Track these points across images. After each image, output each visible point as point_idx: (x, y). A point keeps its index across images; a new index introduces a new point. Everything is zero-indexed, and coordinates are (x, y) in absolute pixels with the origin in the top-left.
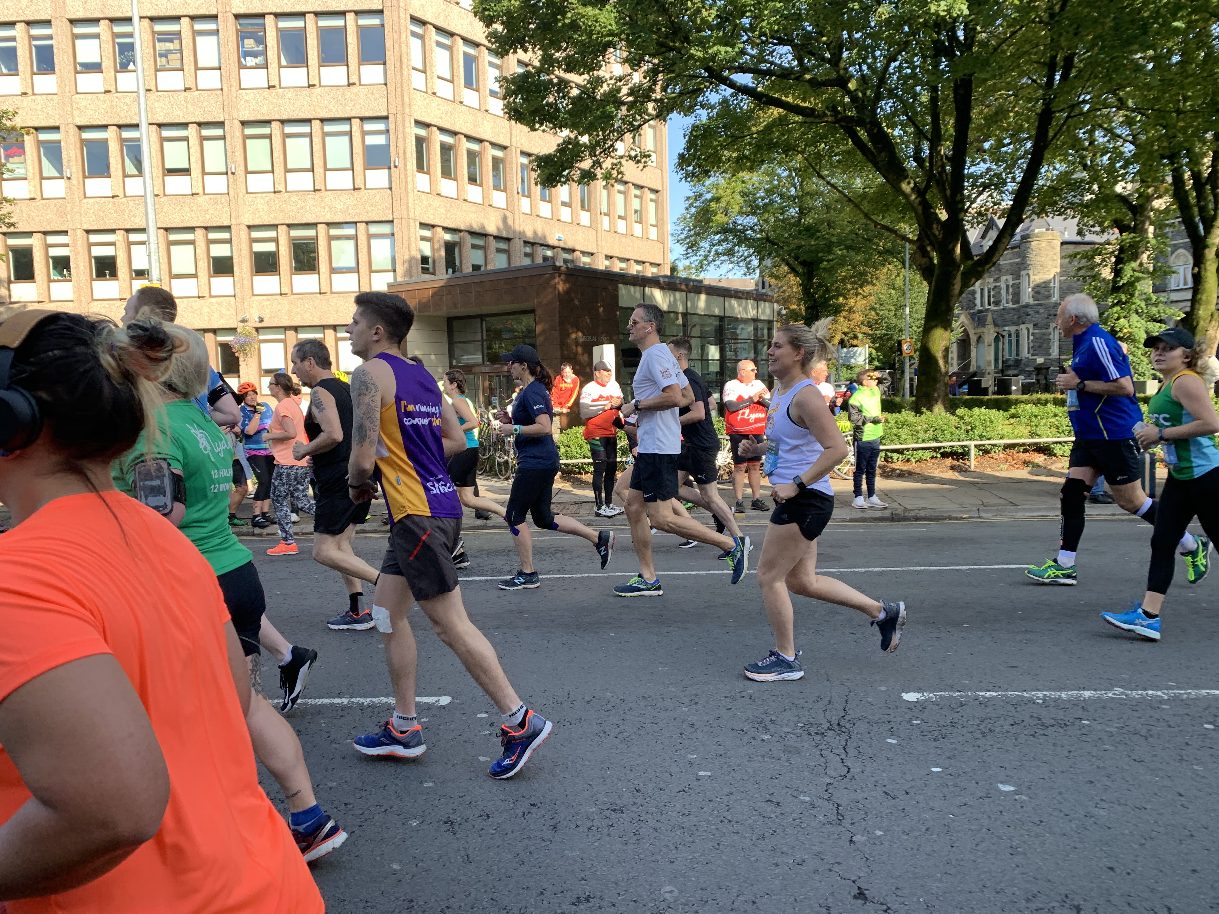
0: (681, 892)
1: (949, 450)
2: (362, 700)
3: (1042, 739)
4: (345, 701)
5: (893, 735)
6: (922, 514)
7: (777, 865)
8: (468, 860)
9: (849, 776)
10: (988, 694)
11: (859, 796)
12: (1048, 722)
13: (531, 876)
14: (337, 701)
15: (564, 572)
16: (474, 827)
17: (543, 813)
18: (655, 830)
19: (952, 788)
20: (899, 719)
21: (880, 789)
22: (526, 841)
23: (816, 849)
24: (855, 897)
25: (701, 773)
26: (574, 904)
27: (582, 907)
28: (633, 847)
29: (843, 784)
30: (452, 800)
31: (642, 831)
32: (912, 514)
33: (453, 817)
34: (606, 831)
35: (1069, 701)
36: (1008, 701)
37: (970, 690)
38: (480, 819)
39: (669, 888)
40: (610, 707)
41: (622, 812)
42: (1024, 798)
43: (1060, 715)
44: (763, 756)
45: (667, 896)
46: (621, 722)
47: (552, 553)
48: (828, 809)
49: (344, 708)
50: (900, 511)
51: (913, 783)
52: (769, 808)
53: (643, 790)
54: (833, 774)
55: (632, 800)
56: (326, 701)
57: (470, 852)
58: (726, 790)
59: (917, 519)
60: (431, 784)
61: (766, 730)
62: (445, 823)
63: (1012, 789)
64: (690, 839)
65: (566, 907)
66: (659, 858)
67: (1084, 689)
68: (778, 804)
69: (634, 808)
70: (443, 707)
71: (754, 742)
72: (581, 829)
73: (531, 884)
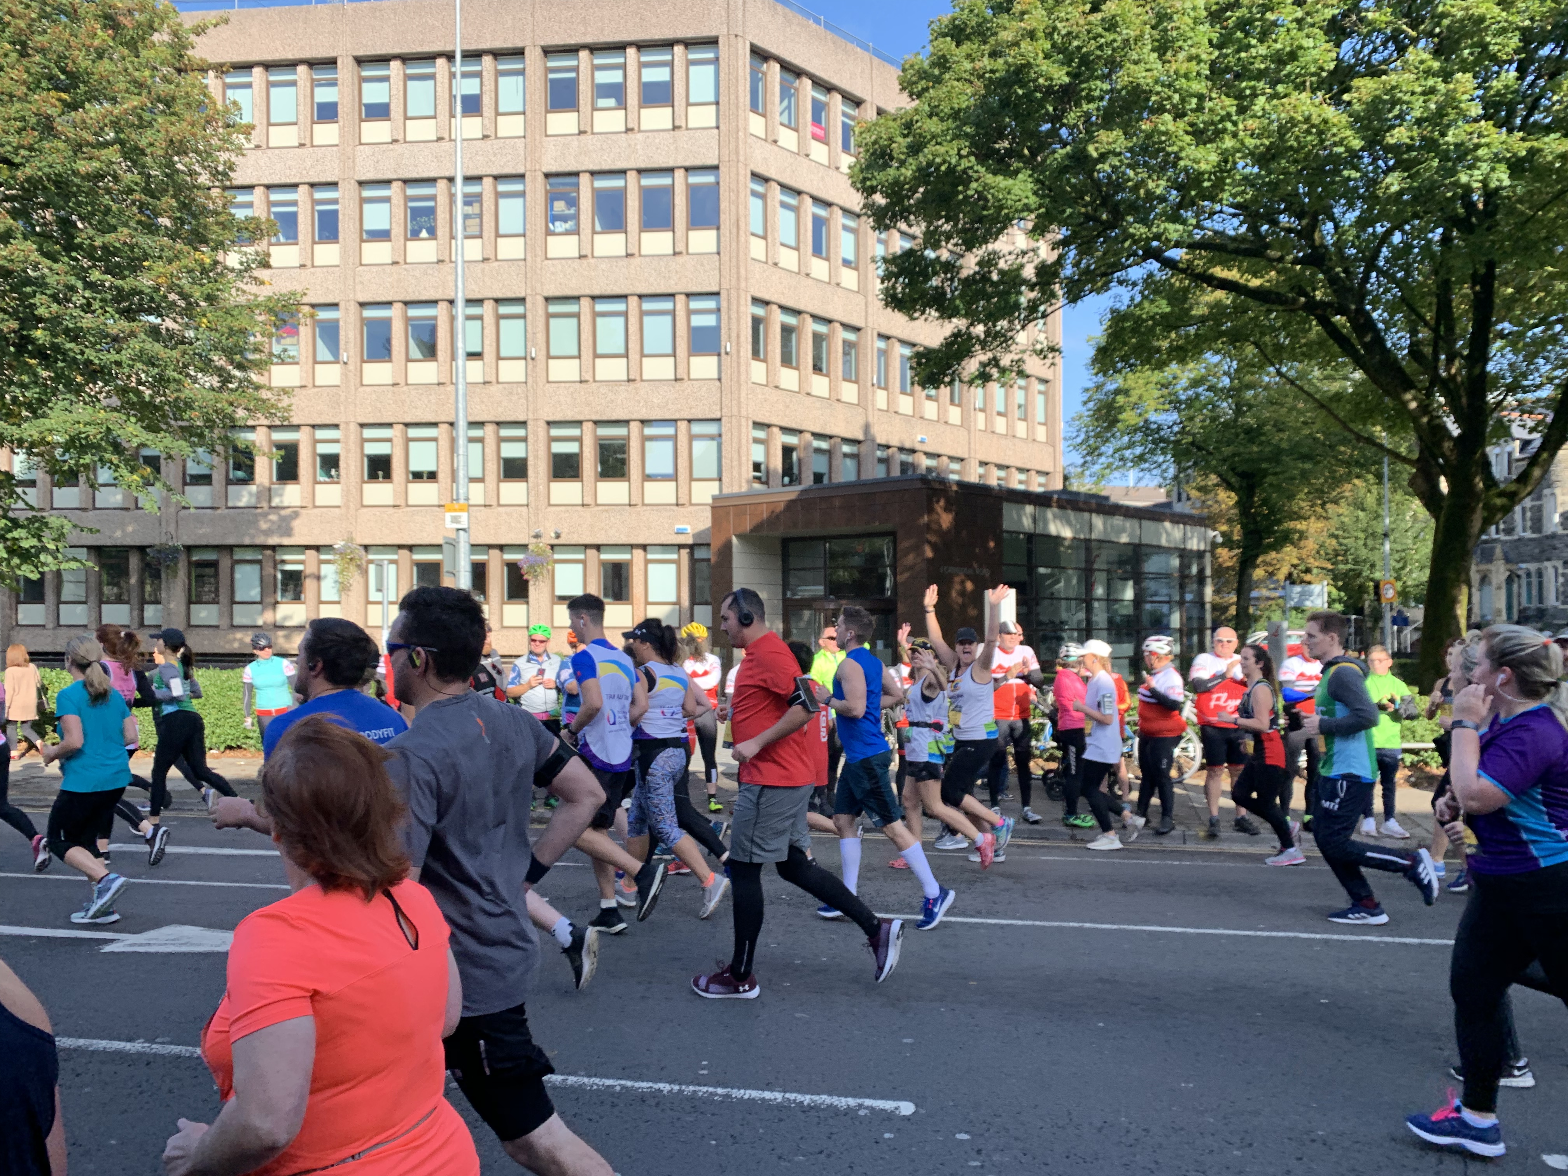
2: (799, 1097)
4: (778, 1096)
14: (768, 1095)
40: (1131, 1139)
49: (780, 1107)
56: (755, 1094)
70: (907, 1118)
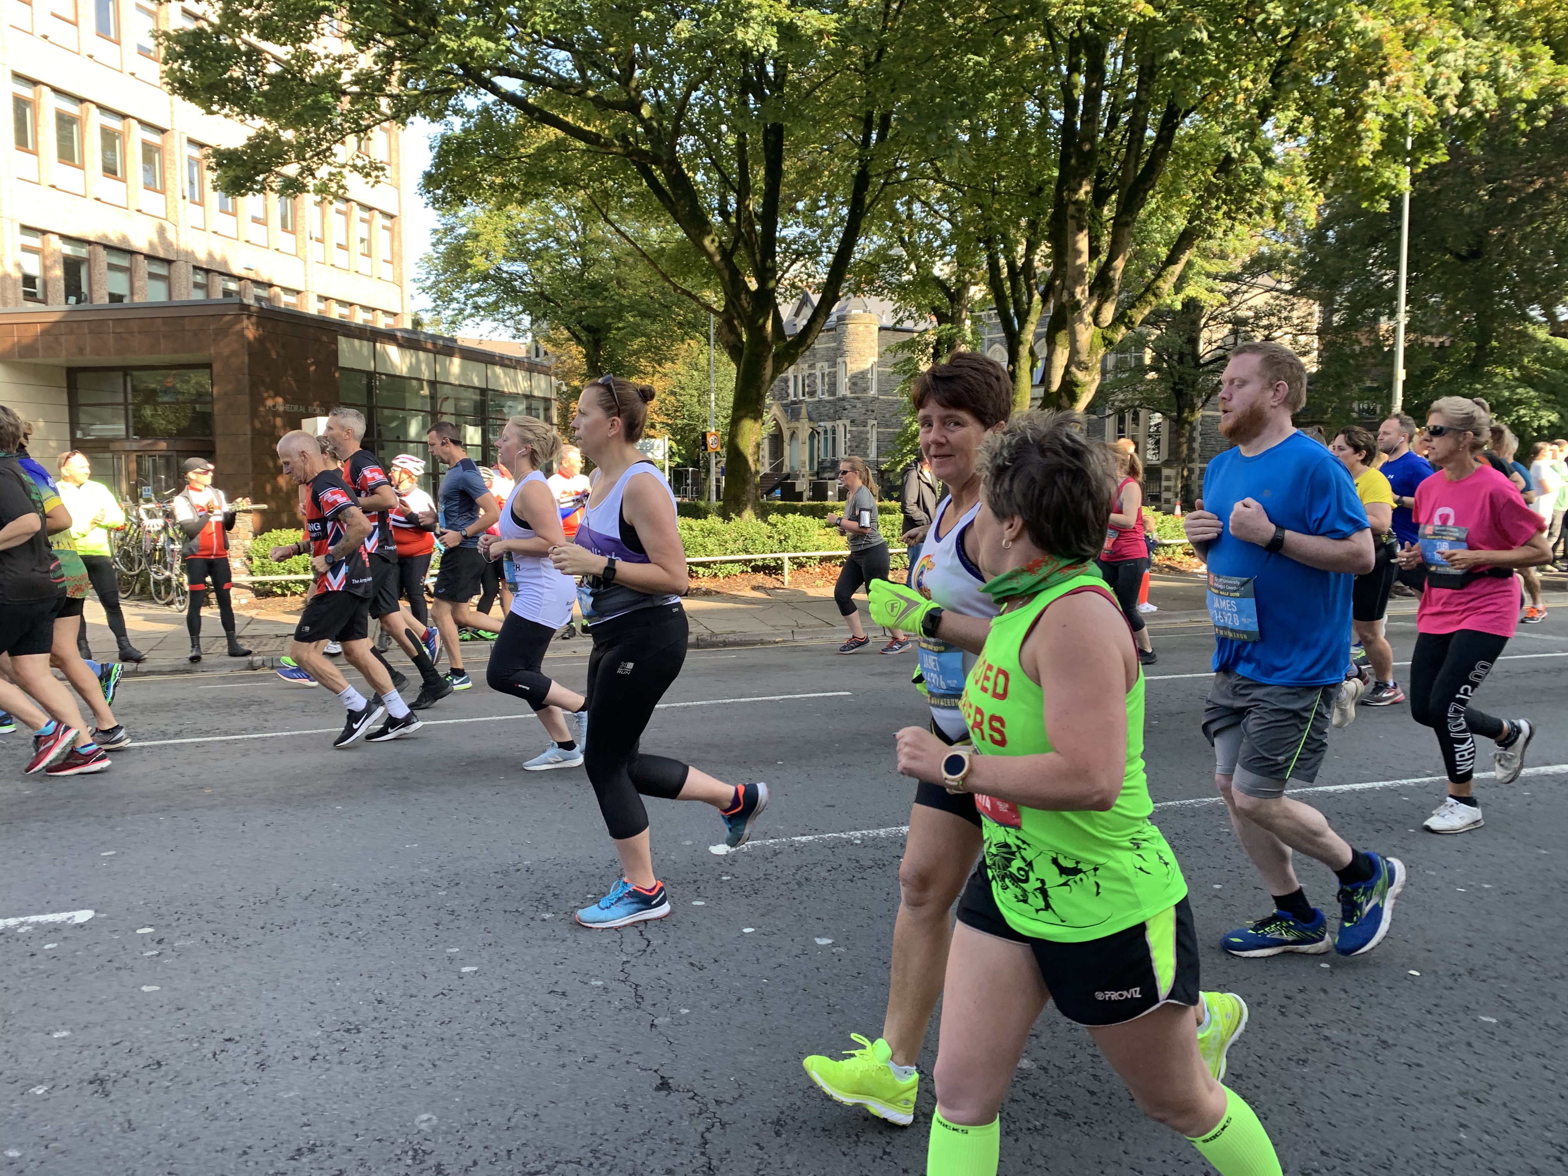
0: (440, 1118)
1: (760, 563)
3: (860, 883)
5: (699, 897)
6: (731, 638)
7: (563, 1066)
8: (131, 1126)
9: (649, 950)
10: (804, 839)
11: (661, 971)
12: (867, 863)
13: (228, 1133)
15: (263, 729)
16: (137, 1081)
17: (245, 1048)
18: (405, 1047)
19: (765, 949)
20: (706, 876)
21: (685, 961)
22: (219, 1089)
23: (610, 1040)
24: (658, 1089)
25: (465, 970)
26: (293, 1158)
27: (304, 1160)
28: (374, 1072)
29: (642, 960)
30: (100, 1051)
31: (387, 1052)
32: (720, 639)
33: (103, 1073)
34: (336, 1059)
35: (888, 838)
36: (825, 845)
37: (785, 835)
38: (147, 1070)
39: (425, 1117)
40: (338, 900)
41: (359, 1032)
42: (842, 949)
43: (879, 854)
44: (544, 939)
45: (424, 1126)
46: (353, 919)
47: (244, 706)
48: (627, 991)
50: (706, 634)
51: (723, 949)
52: (552, 1000)
53: (386, 1000)
54: (630, 950)
55: (373, 1014)
57: (132, 1116)
58: (498, 986)
59: (725, 644)
60: (65, 1034)
61: (548, 907)
62: (91, 1083)
63: (830, 941)
64: (451, 1052)
65: (281, 1165)
66: (410, 1080)
67: (903, 824)
68: (564, 994)
69: (375, 1025)
70: (81, 926)
71: (532, 924)
72: (300, 1061)
73: (229, 1144)
